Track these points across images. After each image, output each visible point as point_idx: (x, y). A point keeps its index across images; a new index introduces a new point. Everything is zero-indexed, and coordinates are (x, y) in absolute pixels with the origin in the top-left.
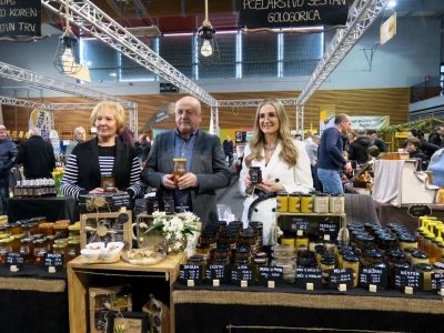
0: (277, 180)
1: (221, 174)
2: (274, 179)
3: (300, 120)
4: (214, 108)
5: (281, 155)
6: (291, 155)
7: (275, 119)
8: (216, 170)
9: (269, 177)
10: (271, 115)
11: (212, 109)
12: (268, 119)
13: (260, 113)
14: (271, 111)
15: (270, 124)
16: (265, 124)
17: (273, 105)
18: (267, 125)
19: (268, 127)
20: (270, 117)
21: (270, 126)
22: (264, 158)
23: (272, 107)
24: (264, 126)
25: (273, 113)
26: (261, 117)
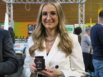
0: (57, 67)
1: (10, 62)
2: (54, 66)
3: (82, 16)
4: (9, 4)
5: (59, 45)
6: (68, 46)
7: (55, 17)
8: (6, 59)
9: (50, 64)
10: (53, 13)
11: (7, 6)
12: (50, 16)
13: (43, 11)
14: (52, 10)
15: (51, 21)
16: (47, 21)
17: (54, 5)
18: (49, 21)
19: (50, 23)
20: (52, 15)
21: (52, 23)
22: (45, 49)
23: (53, 7)
24: (46, 22)
25: (54, 12)
26: (44, 14)
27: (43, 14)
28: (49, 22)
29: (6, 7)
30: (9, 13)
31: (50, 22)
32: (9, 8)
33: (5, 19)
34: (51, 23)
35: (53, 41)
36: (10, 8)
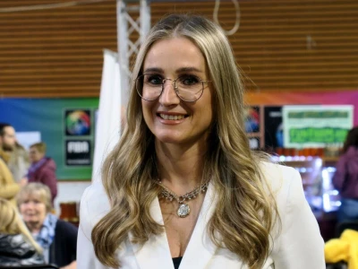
11: (123, 11)
12: (176, 90)
13: (147, 66)
14: (186, 64)
15: (179, 109)
16: (161, 109)
17: (193, 41)
18: (170, 111)
19: (171, 118)
20: (184, 83)
21: (180, 117)
22: (162, 231)
23: (192, 49)
24: (158, 115)
25: (194, 73)
26: (150, 80)
27: (145, 77)
28: (169, 114)
29: (115, 15)
30: (130, 48)
31: (174, 114)
32: (129, 26)
33: (100, 79)
34: (176, 118)
35: (192, 198)
36: (135, 25)
